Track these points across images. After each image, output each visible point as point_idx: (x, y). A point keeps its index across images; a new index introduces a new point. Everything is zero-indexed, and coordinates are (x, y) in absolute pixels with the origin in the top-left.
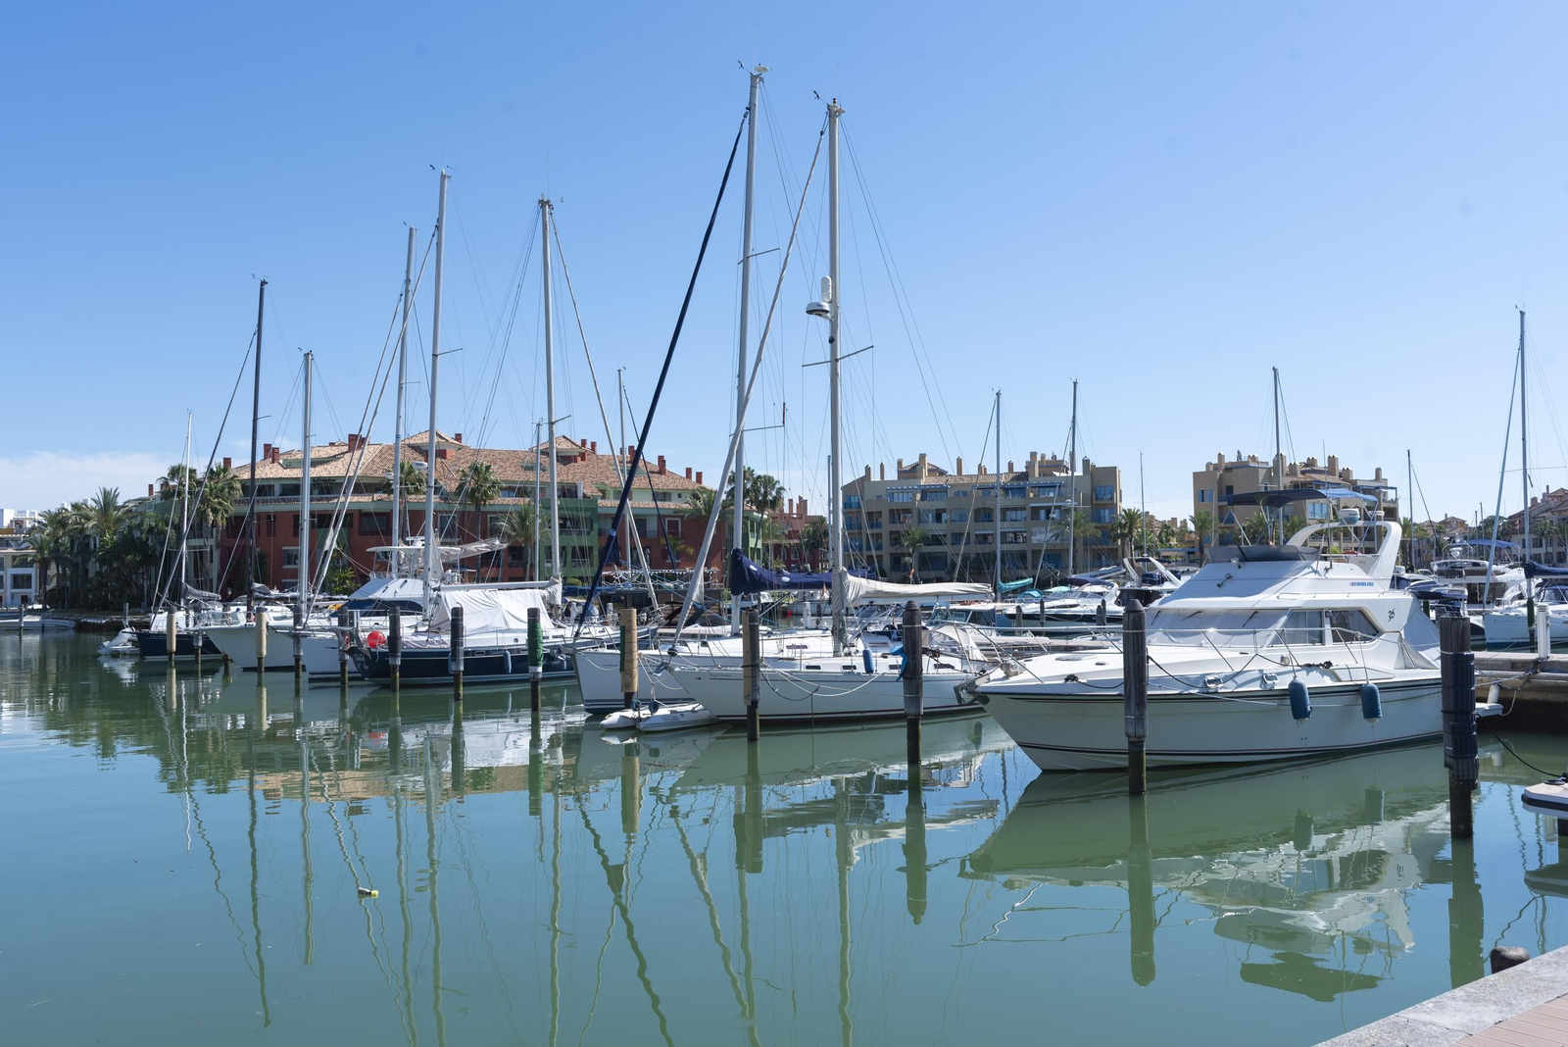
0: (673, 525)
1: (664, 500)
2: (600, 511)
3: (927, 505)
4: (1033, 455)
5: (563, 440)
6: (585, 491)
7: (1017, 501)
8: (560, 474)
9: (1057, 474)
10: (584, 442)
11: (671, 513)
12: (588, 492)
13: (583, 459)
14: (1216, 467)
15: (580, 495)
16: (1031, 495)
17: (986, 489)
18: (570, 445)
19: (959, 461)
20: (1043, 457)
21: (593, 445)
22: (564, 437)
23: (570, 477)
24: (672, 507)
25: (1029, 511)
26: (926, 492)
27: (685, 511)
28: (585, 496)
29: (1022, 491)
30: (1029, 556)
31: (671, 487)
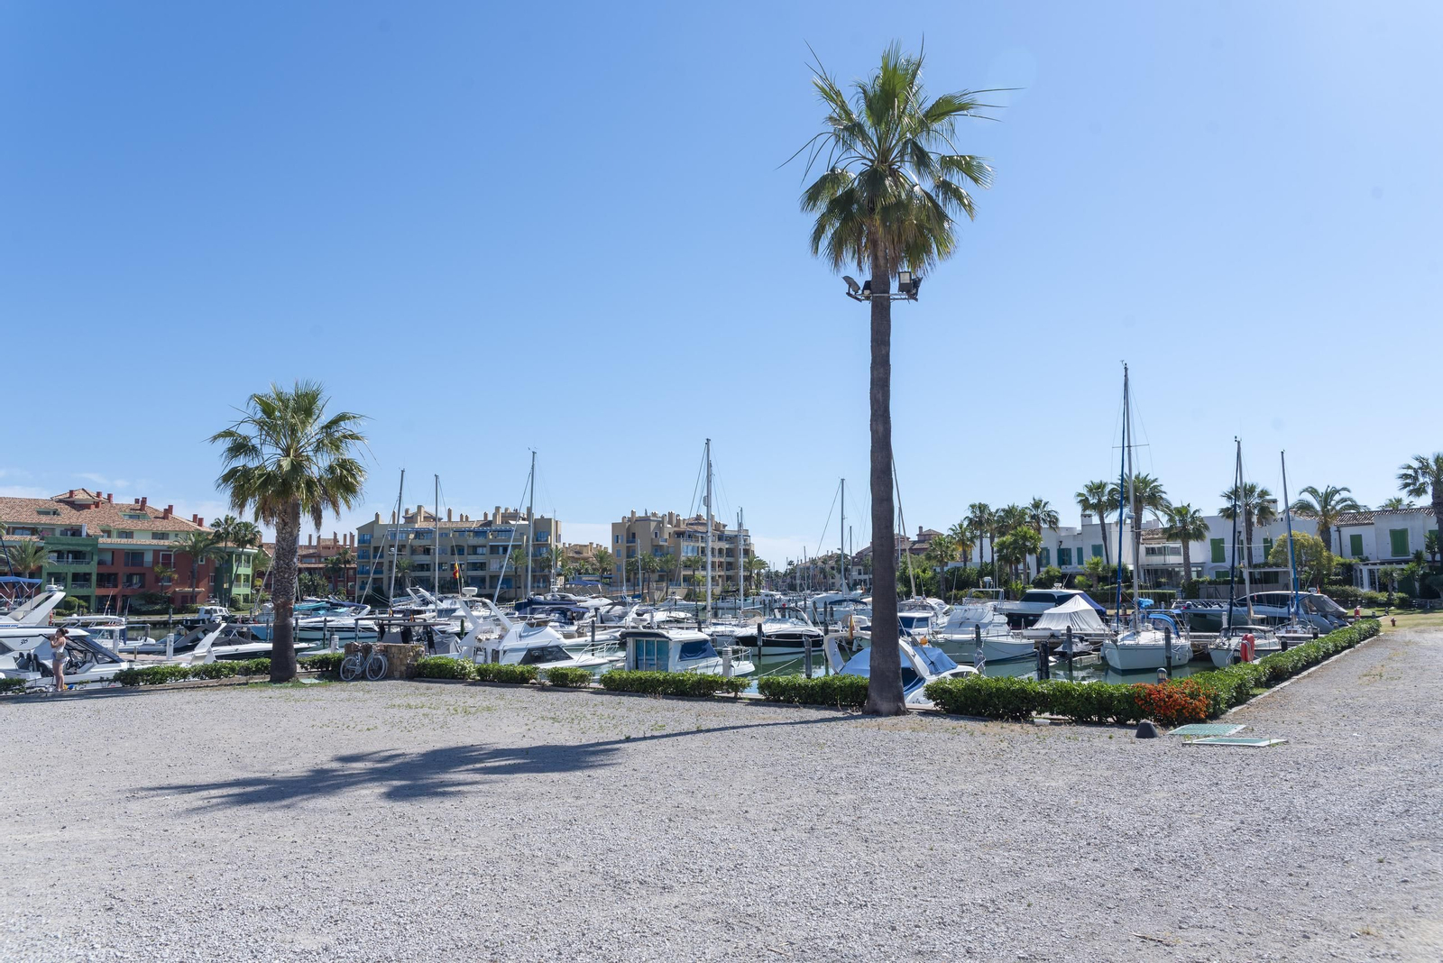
0: (166, 557)
1: (163, 539)
2: (99, 546)
3: (418, 543)
4: (498, 508)
5: (82, 491)
6: (89, 531)
7: (480, 541)
8: (68, 517)
9: (512, 522)
10: (99, 494)
11: (165, 548)
12: (91, 532)
13: (97, 506)
14: (630, 520)
15: (84, 534)
16: (491, 537)
17: (461, 532)
18: (86, 496)
19: (450, 511)
20: (506, 510)
21: (110, 496)
22: (83, 489)
23: (80, 520)
24: (166, 544)
25: (488, 548)
26: (419, 534)
27: (176, 547)
28: (88, 535)
29: (484, 533)
30: (488, 580)
31: (170, 529)
